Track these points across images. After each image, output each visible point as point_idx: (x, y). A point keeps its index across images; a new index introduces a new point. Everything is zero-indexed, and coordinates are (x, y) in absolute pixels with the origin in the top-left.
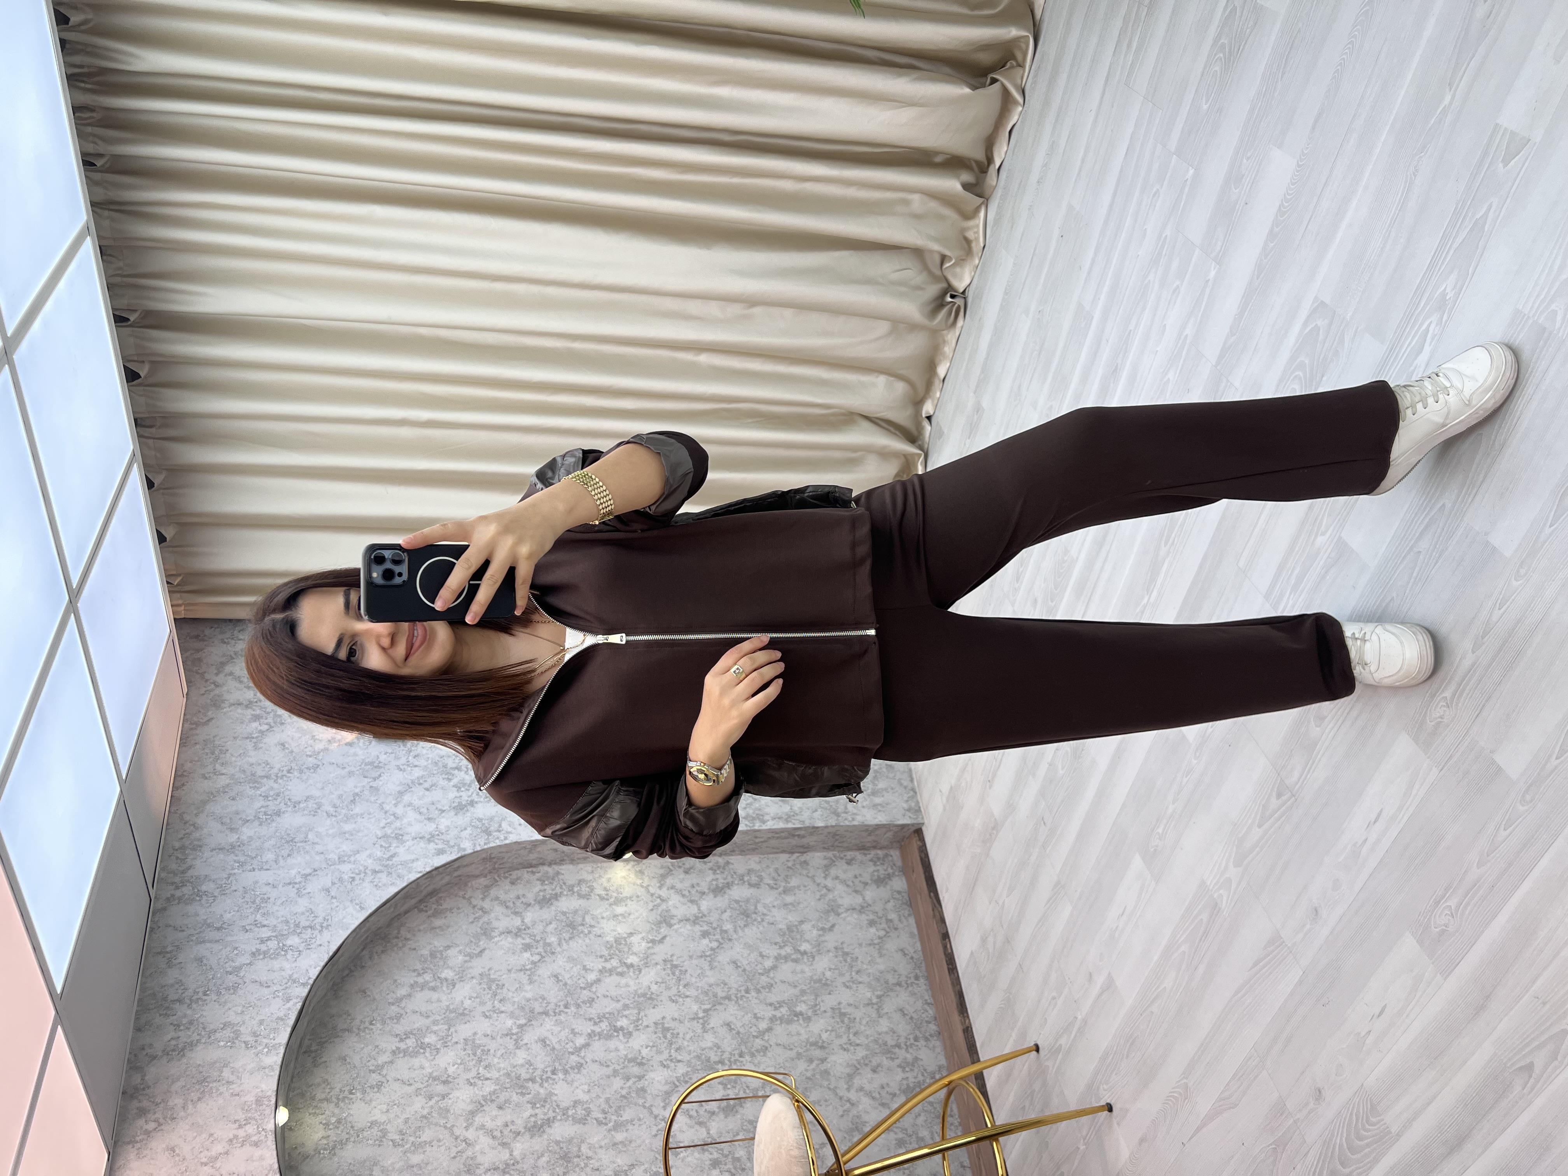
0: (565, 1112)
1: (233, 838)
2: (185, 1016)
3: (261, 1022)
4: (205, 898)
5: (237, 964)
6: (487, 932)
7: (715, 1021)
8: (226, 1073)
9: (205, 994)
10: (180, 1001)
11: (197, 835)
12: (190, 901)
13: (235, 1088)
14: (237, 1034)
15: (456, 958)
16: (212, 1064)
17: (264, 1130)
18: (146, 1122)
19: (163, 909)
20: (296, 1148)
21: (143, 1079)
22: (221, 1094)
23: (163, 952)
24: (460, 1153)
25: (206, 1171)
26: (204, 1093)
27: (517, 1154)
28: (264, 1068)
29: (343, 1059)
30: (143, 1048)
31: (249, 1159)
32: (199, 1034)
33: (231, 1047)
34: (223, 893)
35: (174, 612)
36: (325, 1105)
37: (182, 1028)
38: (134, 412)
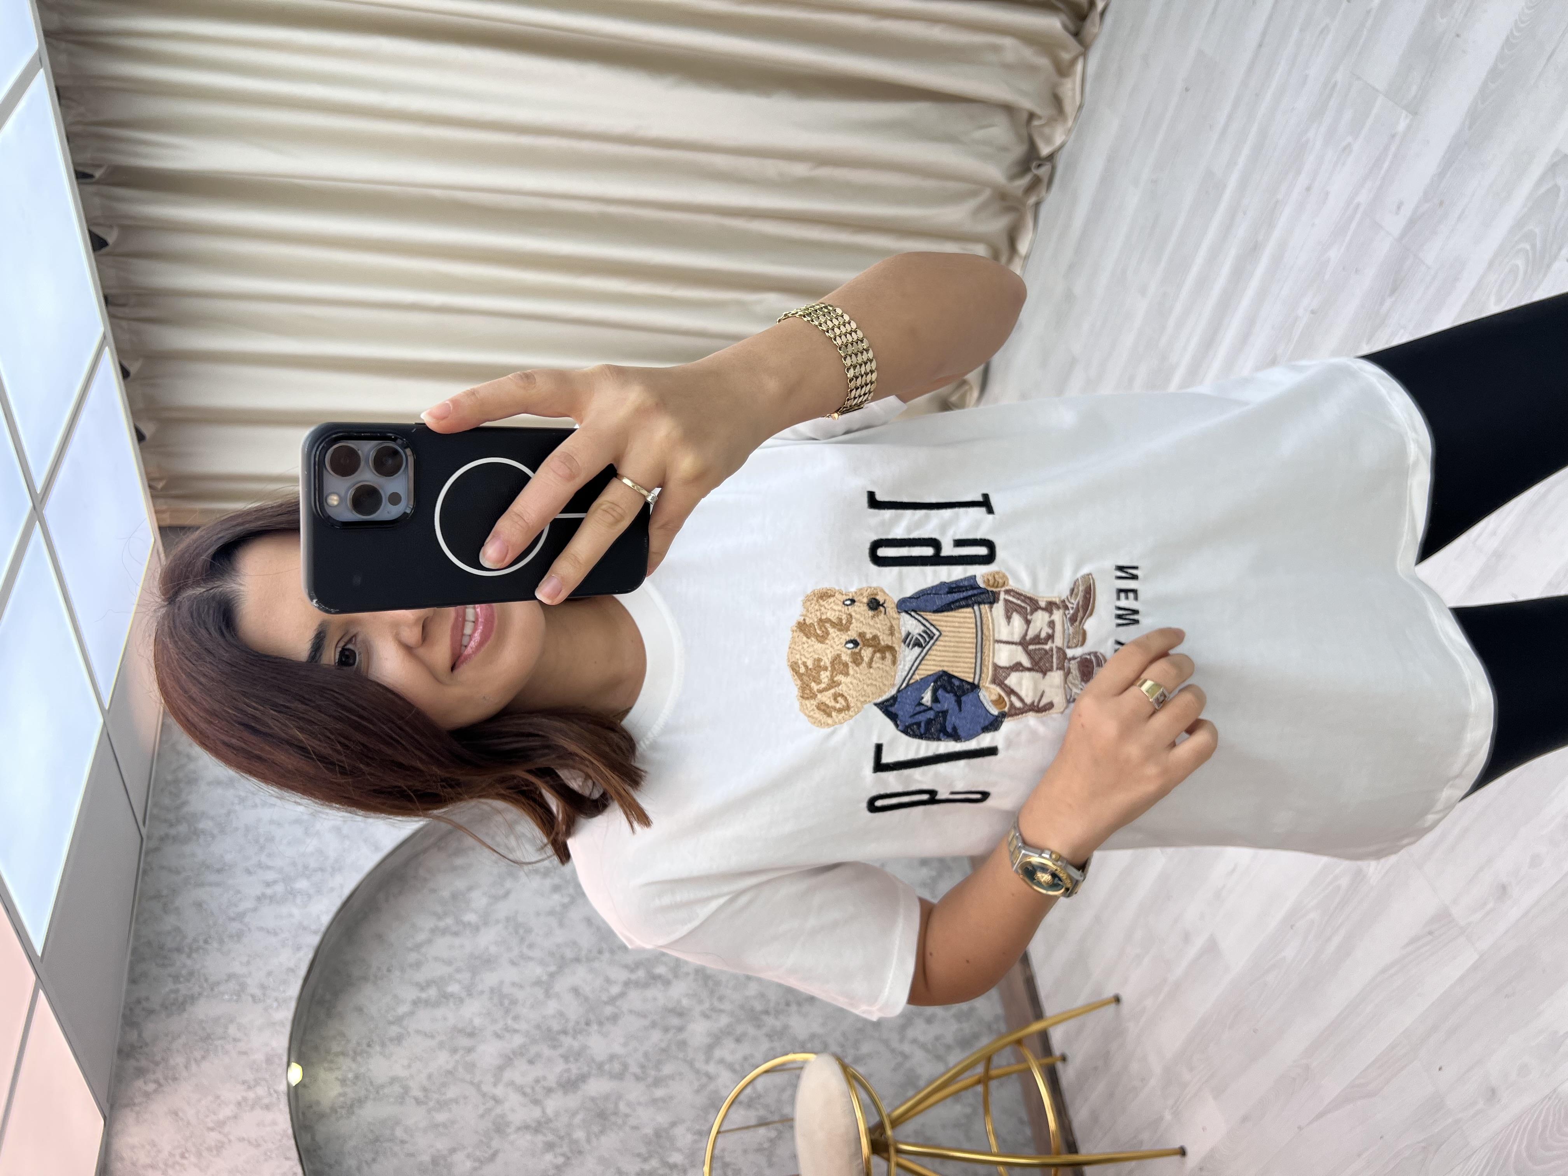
0: (600, 1066)
2: (184, 966)
3: (269, 974)
4: (202, 837)
5: (242, 907)
8: (232, 1030)
9: (206, 942)
10: (179, 950)
12: (185, 840)
13: (243, 1046)
14: (243, 987)
16: (216, 1020)
17: (276, 1092)
18: (145, 1083)
19: (157, 849)
20: (310, 1107)
21: (140, 1035)
22: (227, 1053)
23: (158, 896)
24: (489, 1111)
25: (213, 1137)
26: (208, 1050)
27: (550, 1111)
28: (274, 1024)
29: (360, 1010)
30: (139, 1002)
31: (261, 1124)
32: (201, 987)
33: (237, 1001)
34: (223, 831)
35: (158, 520)
36: (341, 1059)
37: (182, 979)
38: (103, 287)
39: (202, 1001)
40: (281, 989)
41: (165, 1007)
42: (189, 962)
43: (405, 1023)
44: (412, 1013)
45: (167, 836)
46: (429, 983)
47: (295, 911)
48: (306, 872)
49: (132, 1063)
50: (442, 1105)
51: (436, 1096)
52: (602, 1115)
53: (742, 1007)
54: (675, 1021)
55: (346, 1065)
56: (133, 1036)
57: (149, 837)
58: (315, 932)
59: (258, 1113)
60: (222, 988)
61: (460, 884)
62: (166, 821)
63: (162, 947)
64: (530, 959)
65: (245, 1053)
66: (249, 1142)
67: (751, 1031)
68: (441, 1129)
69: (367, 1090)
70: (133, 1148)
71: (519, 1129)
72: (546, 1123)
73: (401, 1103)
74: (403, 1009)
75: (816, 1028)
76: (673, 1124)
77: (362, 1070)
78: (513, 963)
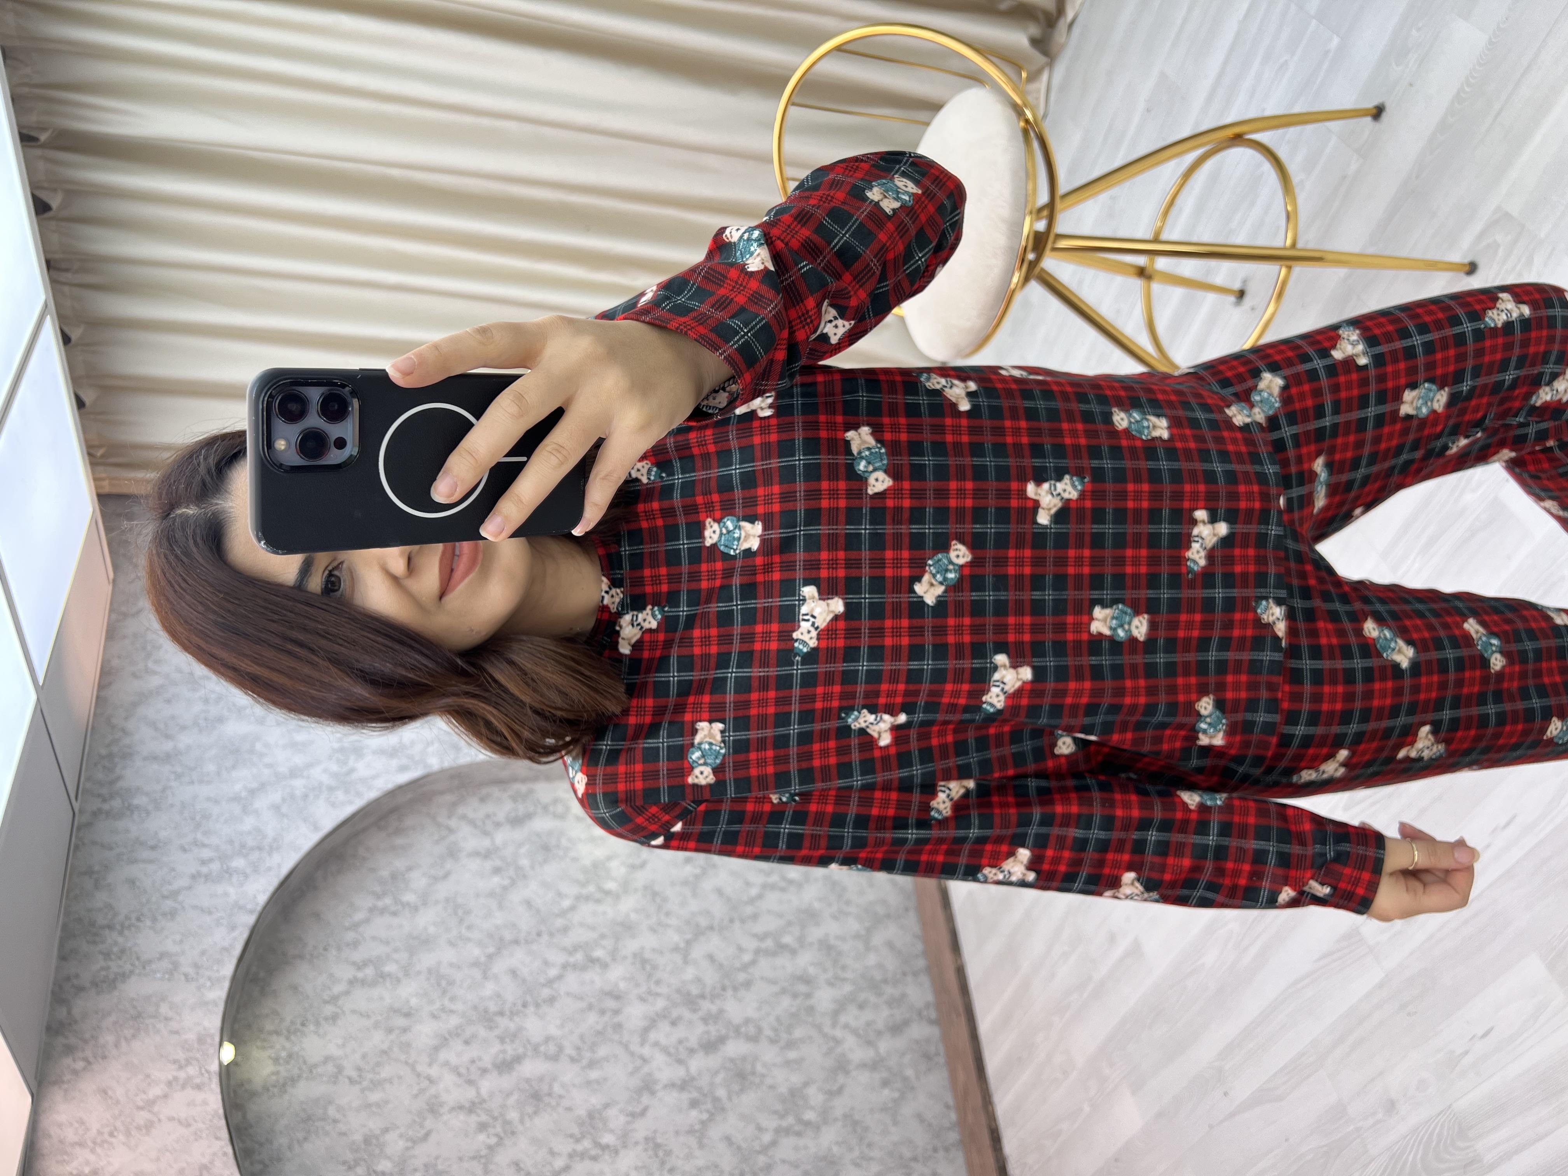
0: (536, 1049)
1: (168, 746)
2: (116, 943)
3: (203, 953)
4: (136, 813)
5: (176, 886)
6: (453, 853)
7: (698, 952)
8: (164, 1009)
9: (138, 919)
10: (110, 927)
11: (126, 741)
12: (119, 815)
13: (174, 1025)
14: (176, 965)
15: (418, 880)
16: (148, 998)
17: (208, 1072)
18: (74, 1060)
19: (89, 825)
20: (242, 1085)
21: (69, 1013)
22: (158, 1031)
23: (89, 872)
24: (422, 1091)
25: (142, 1117)
26: (138, 1029)
27: (484, 1092)
28: (206, 1003)
29: (295, 988)
30: (68, 979)
31: (191, 1104)
32: (132, 965)
33: (169, 980)
34: (158, 808)
35: (97, 487)
36: (274, 1038)
37: (113, 957)
38: (45, 251)
39: (134, 979)
40: (215, 968)
41: (94, 984)
42: (120, 940)
43: (340, 1002)
44: (347, 993)
45: (100, 810)
46: (365, 964)
47: (231, 891)
48: (243, 850)
49: (60, 1041)
50: (376, 1084)
51: (370, 1076)
52: (536, 1096)
53: (678, 991)
54: (611, 1004)
55: (279, 1042)
56: (62, 1013)
57: (81, 812)
58: (251, 912)
59: (190, 1093)
60: (154, 966)
61: (400, 864)
62: (99, 796)
63: (93, 924)
64: (469, 940)
65: (177, 1032)
66: (180, 1122)
67: (687, 1014)
68: (374, 1109)
69: (300, 1069)
70: (60, 1125)
71: (453, 1109)
72: (481, 1103)
73: (335, 1083)
74: (338, 989)
75: (751, 1012)
76: (607, 1106)
77: (296, 1049)
78: (451, 944)
